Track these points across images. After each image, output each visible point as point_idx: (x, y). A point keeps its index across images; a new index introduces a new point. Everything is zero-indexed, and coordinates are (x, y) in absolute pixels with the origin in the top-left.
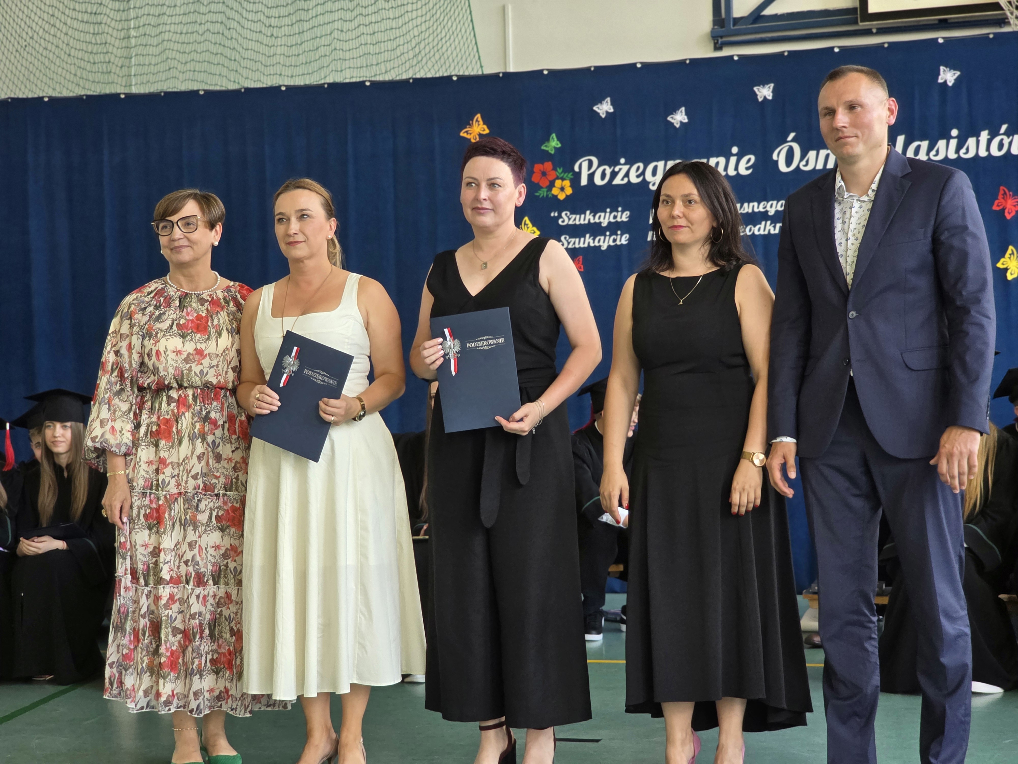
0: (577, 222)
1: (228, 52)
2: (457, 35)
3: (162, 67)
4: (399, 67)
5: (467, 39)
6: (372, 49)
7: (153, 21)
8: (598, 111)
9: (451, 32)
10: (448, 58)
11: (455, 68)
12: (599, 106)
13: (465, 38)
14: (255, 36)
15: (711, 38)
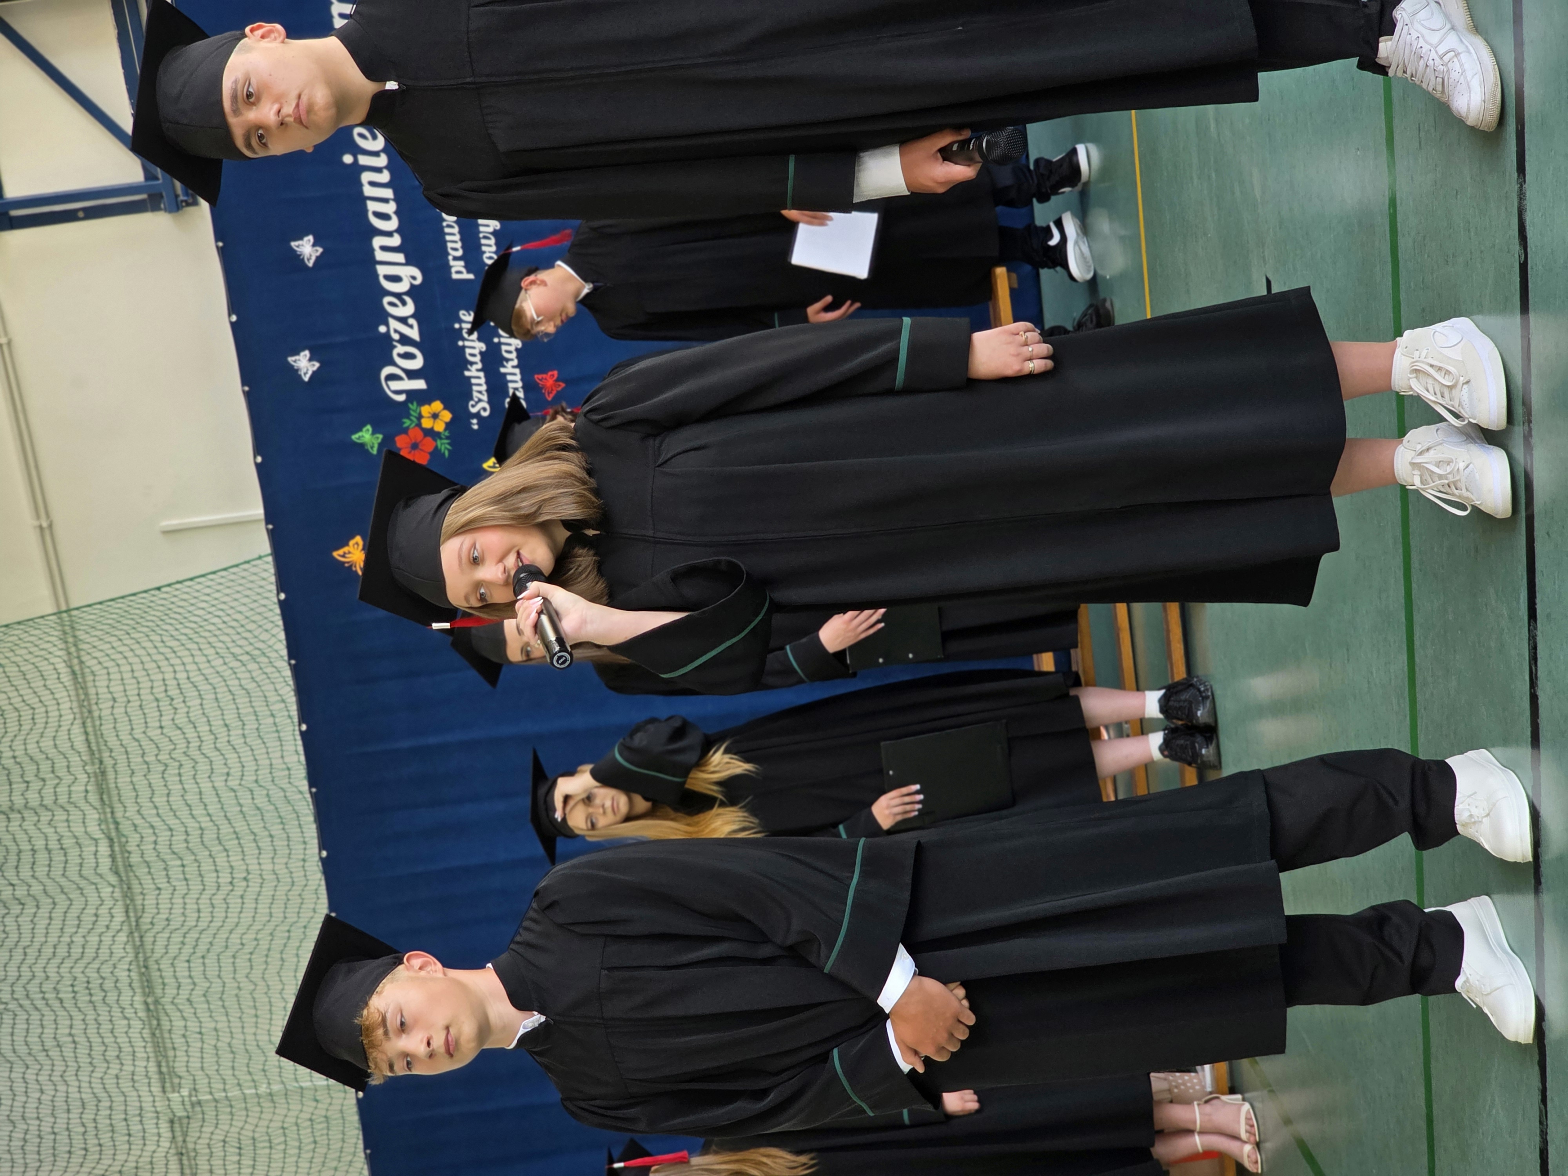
0: (484, 388)
1: (278, 943)
2: (216, 599)
4: (273, 683)
5: (220, 584)
6: (251, 725)
7: (241, 1060)
8: (310, 373)
9: (212, 609)
10: (252, 609)
11: (267, 598)
12: (302, 373)
13: (219, 587)
14: (250, 904)
15: (180, 212)
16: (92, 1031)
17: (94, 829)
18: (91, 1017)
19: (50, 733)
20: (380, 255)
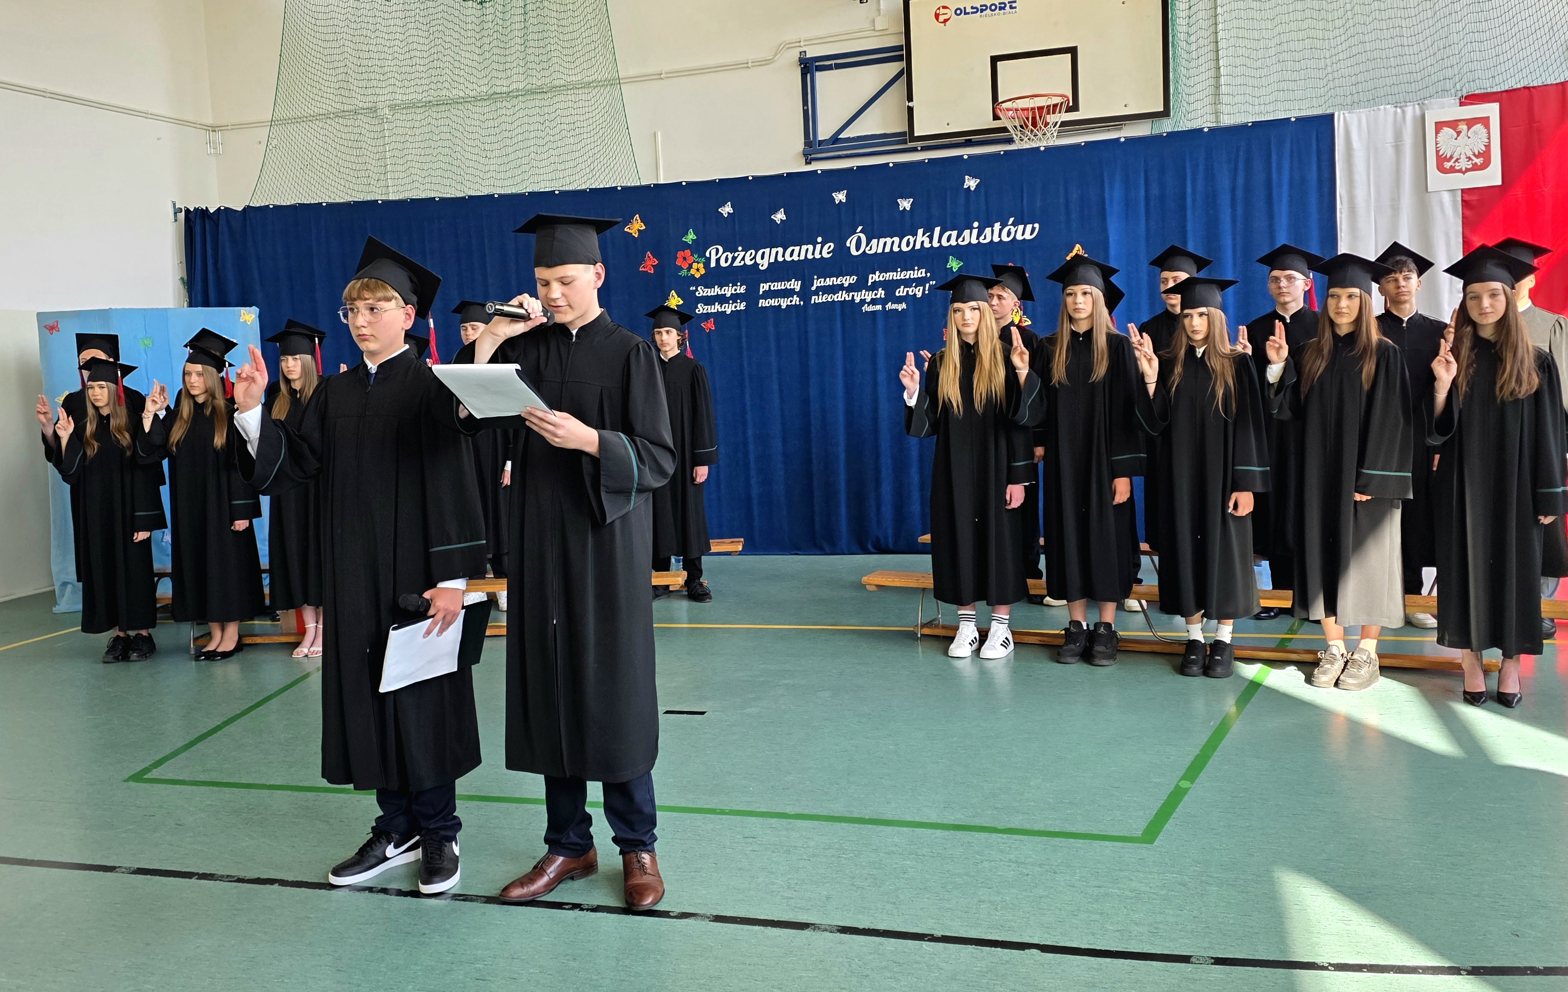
0: (709, 294)
1: (455, 169)
2: (621, 156)
3: (407, 180)
4: (578, 180)
5: (628, 158)
6: (560, 167)
7: (400, 146)
8: (722, 212)
9: (616, 153)
10: (614, 173)
11: (619, 181)
12: (722, 208)
13: (626, 157)
14: (474, 158)
15: (803, 157)
16: (417, 75)
17: (514, 86)
18: (423, 75)
19: (561, 69)
20: (774, 250)
